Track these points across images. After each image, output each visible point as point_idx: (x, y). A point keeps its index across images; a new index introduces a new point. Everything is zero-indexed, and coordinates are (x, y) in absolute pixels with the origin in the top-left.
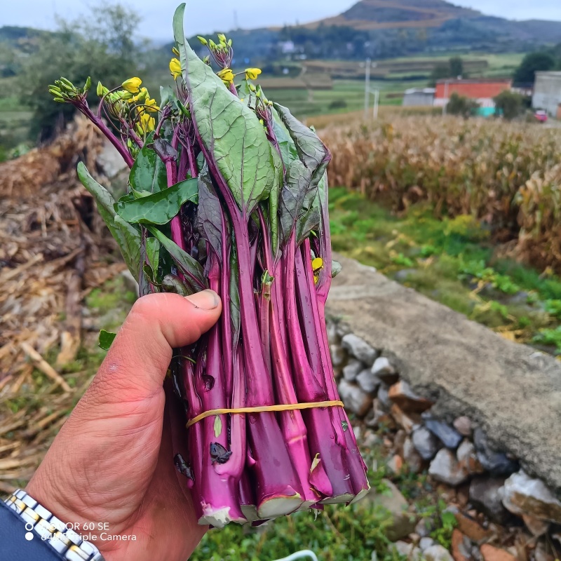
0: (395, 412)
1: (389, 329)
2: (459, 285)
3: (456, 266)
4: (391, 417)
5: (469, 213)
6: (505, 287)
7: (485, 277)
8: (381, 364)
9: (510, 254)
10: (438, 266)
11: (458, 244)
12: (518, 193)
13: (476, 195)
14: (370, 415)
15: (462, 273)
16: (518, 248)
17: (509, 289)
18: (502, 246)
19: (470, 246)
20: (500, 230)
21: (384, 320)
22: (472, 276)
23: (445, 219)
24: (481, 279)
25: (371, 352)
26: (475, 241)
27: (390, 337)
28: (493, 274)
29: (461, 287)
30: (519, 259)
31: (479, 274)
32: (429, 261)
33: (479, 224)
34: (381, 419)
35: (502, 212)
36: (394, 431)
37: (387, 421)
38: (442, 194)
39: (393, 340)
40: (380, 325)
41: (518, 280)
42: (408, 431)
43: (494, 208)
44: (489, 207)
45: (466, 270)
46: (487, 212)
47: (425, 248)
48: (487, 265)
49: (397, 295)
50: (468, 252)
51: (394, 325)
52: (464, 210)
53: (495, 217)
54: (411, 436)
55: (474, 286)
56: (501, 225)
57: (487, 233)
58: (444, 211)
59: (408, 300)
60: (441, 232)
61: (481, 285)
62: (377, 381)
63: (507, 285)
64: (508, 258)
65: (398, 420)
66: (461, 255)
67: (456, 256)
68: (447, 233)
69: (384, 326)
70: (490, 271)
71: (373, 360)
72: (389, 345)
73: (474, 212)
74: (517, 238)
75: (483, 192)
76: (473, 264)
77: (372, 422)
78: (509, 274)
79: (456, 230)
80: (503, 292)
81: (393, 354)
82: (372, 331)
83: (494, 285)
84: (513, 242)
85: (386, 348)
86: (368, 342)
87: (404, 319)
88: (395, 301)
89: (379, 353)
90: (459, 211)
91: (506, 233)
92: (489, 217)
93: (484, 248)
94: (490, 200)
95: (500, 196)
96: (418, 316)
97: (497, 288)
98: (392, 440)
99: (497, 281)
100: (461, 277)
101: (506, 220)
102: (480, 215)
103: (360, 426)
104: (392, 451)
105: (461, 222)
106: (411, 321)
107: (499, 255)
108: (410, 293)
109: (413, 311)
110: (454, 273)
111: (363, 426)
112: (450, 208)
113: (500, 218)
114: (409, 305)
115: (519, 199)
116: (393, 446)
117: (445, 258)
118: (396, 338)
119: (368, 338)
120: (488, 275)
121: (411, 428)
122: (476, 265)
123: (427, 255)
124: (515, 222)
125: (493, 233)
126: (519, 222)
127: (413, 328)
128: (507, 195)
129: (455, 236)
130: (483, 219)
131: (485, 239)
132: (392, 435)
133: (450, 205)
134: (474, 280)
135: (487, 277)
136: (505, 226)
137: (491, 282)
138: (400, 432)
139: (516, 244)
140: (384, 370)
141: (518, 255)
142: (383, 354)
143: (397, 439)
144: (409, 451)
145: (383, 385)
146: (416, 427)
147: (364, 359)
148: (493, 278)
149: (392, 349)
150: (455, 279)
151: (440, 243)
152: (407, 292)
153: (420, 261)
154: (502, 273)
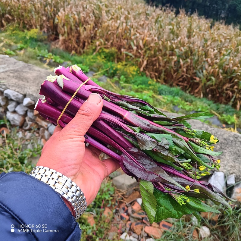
0: (38, 121)
1: (26, 84)
2: (39, 62)
3: (35, 53)
4: (36, 123)
5: (36, 28)
6: (58, 61)
7: (49, 57)
8: (27, 101)
9: (57, 46)
10: (27, 54)
11: (34, 43)
12: (56, 18)
13: (38, 19)
14: (25, 125)
15: (39, 56)
16: (60, 43)
17: (60, 61)
18: (53, 43)
19: (39, 43)
20: (51, 35)
21: (22, 80)
22: (43, 57)
23: (26, 31)
24: (47, 58)
25: (21, 96)
26: (41, 41)
27: (28, 88)
28: (53, 55)
29: (40, 63)
30: (61, 48)
31: (46, 56)
32: (22, 52)
33: (42, 33)
34: (31, 125)
35: (50, 27)
36: (39, 129)
37: (35, 126)
38: (22, 18)
39: (29, 89)
40: (21, 83)
41: (62, 57)
42: (46, 127)
43: (47, 25)
44: (44, 25)
45: (40, 55)
46: (44, 27)
47: (19, 45)
48: (49, 52)
49: (24, 67)
50: (39, 46)
51: (28, 82)
52: (34, 26)
53: (48, 30)
54: (47, 129)
55: (45, 62)
56: (51, 33)
57: (46, 37)
58: (24, 27)
59: (30, 69)
60: (25, 37)
61: (48, 61)
62: (26, 109)
63: (59, 60)
64: (57, 47)
65: (40, 124)
66: (36, 48)
67: (35, 49)
68: (28, 38)
69: (23, 83)
70: (50, 54)
71: (23, 100)
72: (28, 91)
73: (38, 27)
74: (58, 39)
75: (41, 18)
76: (42, 51)
77: (27, 128)
78: (59, 55)
79: (32, 36)
80: (57, 63)
81: (32, 95)
82: (18, 86)
83: (53, 60)
84: (57, 41)
85: (28, 93)
86: (18, 92)
87: (32, 78)
88: (24, 70)
89: (25, 96)
90: (31, 27)
91: (53, 37)
92: (45, 30)
93: (46, 44)
94: (44, 21)
95: (48, 20)
96: (37, 76)
97: (55, 62)
98: (38, 133)
99: (54, 58)
100: (38, 58)
101: (53, 30)
102: (41, 29)
103: (21, 131)
104: (40, 138)
105: (34, 32)
106: (35, 79)
107: (53, 47)
108: (30, 66)
109: (35, 74)
110: (35, 56)
111: (23, 131)
112: (26, 26)
113: (50, 30)
114: (31, 71)
115: (56, 21)
116: (39, 136)
117: (30, 49)
118: (31, 88)
119: (17, 90)
120: (50, 56)
121: (47, 126)
122: (44, 52)
123: (21, 49)
124: (57, 32)
125: (48, 37)
126: (58, 31)
127: (37, 82)
128: (51, 19)
129: (32, 39)
130: (43, 30)
131: (45, 40)
132: (38, 131)
133: (27, 24)
134: (45, 59)
135: (50, 57)
136: (53, 34)
137: (52, 59)
138: (41, 129)
139: (59, 41)
140: (29, 103)
141: (60, 46)
142: (27, 96)
143: (40, 132)
144: (48, 136)
145: (29, 110)
146: (49, 125)
147: (18, 100)
148: (52, 57)
149: (31, 93)
150: (36, 59)
151: (26, 43)
152: (28, 65)
153: (18, 52)
154: (55, 55)
